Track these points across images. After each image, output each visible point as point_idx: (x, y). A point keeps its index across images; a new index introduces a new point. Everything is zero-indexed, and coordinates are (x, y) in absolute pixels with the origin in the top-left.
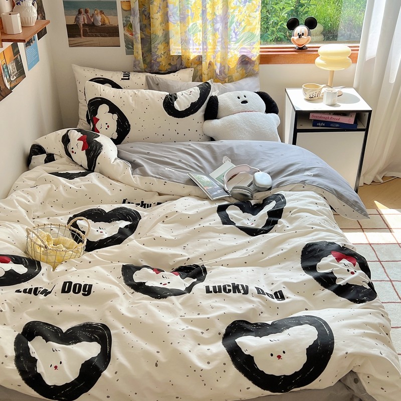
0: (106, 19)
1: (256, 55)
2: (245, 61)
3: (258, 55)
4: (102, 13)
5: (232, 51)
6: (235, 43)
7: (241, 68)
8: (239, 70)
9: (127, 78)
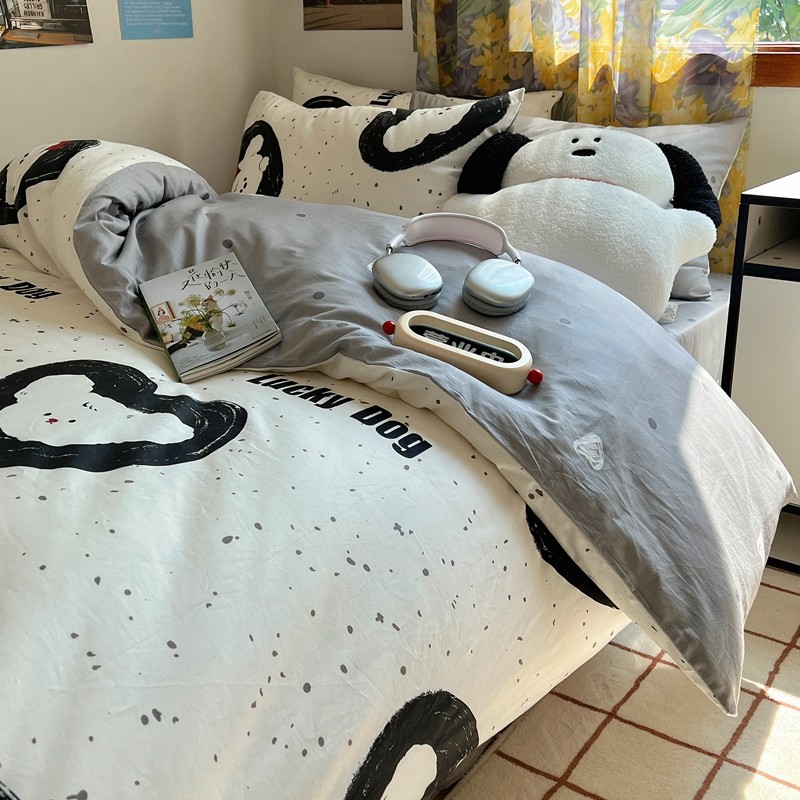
1: (742, 55)
2: (707, 72)
3: (747, 54)
5: (662, 36)
6: (673, 15)
7: (694, 97)
8: (687, 100)
9: (386, 101)
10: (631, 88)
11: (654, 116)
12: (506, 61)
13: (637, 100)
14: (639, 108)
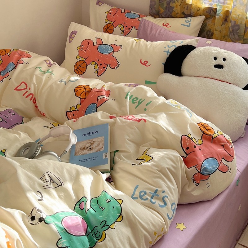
10: (236, 27)
11: (245, 39)
12: (184, 6)
13: (238, 32)
14: (239, 36)
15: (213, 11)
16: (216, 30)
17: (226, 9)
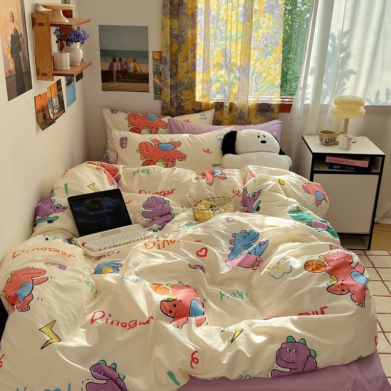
0: (138, 67)
2: (265, 108)
4: (134, 61)
6: (256, 92)
7: (261, 115)
8: (258, 117)
10: (242, 114)
11: (249, 122)
12: (194, 104)
13: (244, 118)
14: (245, 120)
15: (219, 104)
16: (226, 119)
17: (230, 102)
